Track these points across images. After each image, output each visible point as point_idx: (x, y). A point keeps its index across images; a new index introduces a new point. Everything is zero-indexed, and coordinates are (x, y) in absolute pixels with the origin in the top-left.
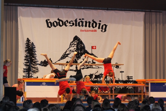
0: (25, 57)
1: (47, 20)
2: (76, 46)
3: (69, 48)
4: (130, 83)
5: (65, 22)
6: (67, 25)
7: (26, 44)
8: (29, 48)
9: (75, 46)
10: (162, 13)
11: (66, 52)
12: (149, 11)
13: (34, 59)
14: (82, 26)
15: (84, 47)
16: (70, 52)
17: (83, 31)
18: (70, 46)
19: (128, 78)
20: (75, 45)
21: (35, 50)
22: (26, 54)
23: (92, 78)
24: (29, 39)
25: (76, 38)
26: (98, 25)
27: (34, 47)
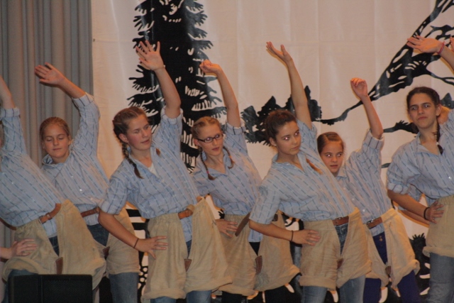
0: (139, 82)
3: (438, 10)
13: (196, 93)
21: (203, 33)
27: (197, 11)
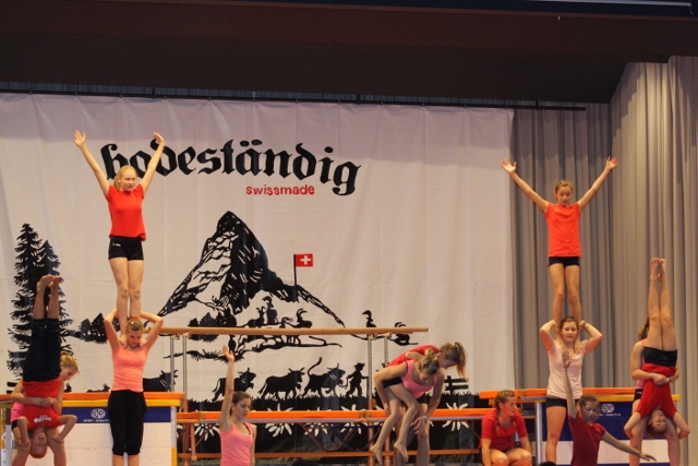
0: (17, 303)
1: (106, 147)
2: (228, 253)
3: (202, 262)
4: (458, 406)
5: (182, 156)
6: (189, 167)
7: (18, 250)
8: (31, 266)
9: (225, 254)
10: (585, 112)
11: (188, 280)
12: (533, 103)
14: (252, 169)
15: (262, 261)
16: (205, 281)
17: (257, 191)
18: (203, 256)
19: (447, 384)
20: (225, 249)
21: (58, 274)
22: (21, 293)
23: (299, 387)
24: (31, 230)
25: (229, 222)
26: (319, 167)
27: (54, 260)
